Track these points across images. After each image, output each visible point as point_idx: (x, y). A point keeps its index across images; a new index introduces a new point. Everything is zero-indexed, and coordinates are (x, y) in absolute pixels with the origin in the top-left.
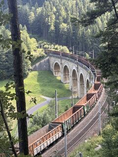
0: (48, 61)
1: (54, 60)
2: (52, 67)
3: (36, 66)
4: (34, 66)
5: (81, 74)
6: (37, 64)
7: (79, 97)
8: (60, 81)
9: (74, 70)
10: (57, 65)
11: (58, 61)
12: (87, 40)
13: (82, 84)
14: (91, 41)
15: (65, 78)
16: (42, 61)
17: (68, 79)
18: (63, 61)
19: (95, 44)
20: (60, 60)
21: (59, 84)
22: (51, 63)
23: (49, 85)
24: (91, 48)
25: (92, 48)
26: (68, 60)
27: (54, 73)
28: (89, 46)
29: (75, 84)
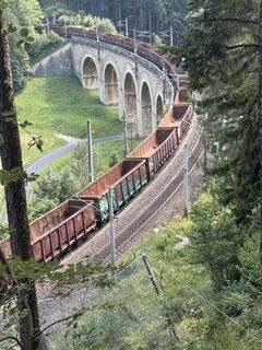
0: (70, 53)
1: (82, 53)
2: (79, 68)
3: (40, 66)
4: (37, 65)
5: (145, 84)
6: (45, 62)
7: (141, 134)
8: (98, 101)
9: (128, 75)
10: (89, 64)
11: (92, 54)
12: (156, 3)
13: (147, 107)
14: (166, 7)
15: (109, 92)
16: (56, 54)
17: (114, 94)
18: (104, 54)
19: (175, 14)
20: (95, 51)
21: (94, 106)
22: (76, 58)
23: (73, 109)
24: (166, 22)
25: (169, 23)
26: (116, 52)
27: (83, 82)
28: (161, 18)
29: (131, 106)
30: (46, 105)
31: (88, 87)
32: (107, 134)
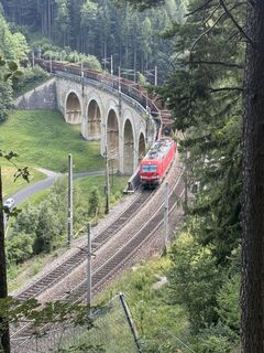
0: (54, 88)
1: (66, 87)
2: (63, 103)
3: (24, 99)
4: (20, 98)
5: (128, 120)
6: (28, 95)
7: (122, 171)
9: (112, 112)
10: (73, 99)
11: (76, 89)
12: (141, 42)
13: (129, 144)
14: (152, 47)
15: (92, 128)
16: (40, 88)
17: (97, 130)
18: (88, 90)
19: (160, 54)
20: (80, 87)
21: (77, 141)
22: (60, 93)
23: (54, 144)
24: (151, 61)
25: (154, 62)
26: (100, 88)
27: (66, 117)
28: (146, 57)
29: (114, 143)
30: (28, 138)
31: (71, 122)
32: (88, 170)
